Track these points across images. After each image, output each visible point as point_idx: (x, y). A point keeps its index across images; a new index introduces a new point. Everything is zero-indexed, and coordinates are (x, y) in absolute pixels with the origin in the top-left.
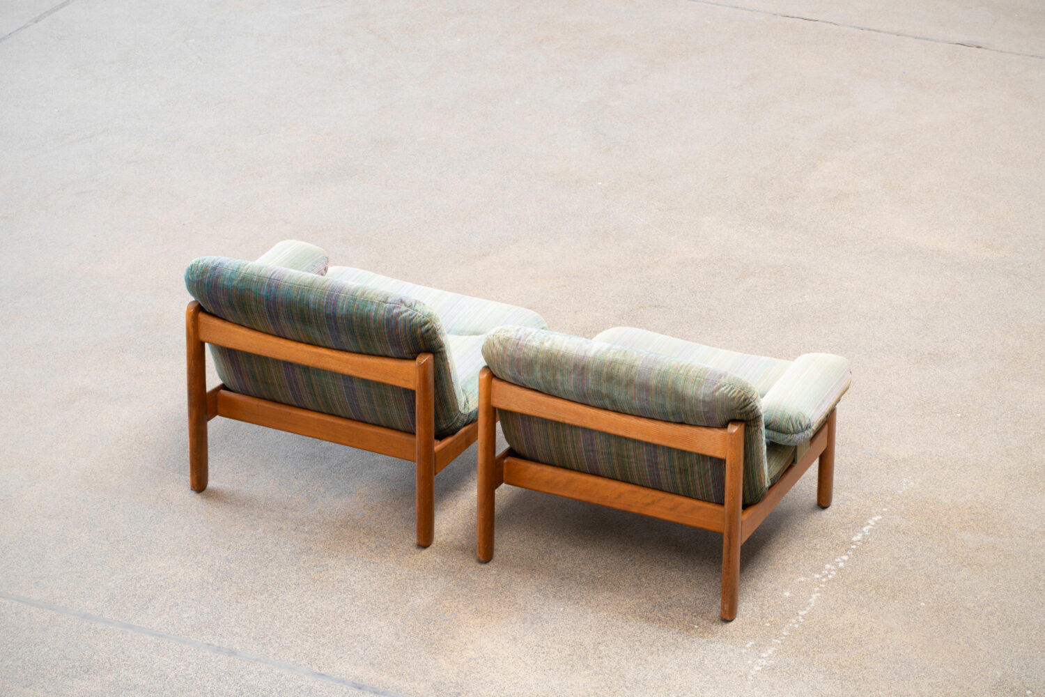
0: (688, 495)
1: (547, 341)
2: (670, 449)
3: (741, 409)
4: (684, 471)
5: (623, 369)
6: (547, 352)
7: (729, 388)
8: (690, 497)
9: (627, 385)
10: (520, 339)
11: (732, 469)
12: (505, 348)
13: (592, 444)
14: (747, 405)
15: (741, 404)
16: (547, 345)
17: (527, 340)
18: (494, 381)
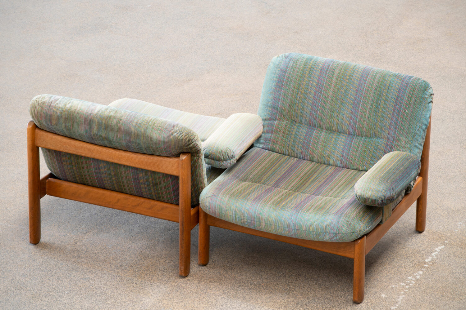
0: (159, 200)
1: (68, 104)
2: (146, 171)
3: (187, 146)
4: (155, 185)
5: (115, 121)
6: (68, 111)
7: (179, 134)
8: (161, 201)
9: (117, 131)
10: (51, 103)
11: (183, 182)
12: (42, 108)
13: (99, 169)
14: (190, 144)
15: (186, 143)
16: (68, 106)
17: (56, 103)
18: (37, 130)
